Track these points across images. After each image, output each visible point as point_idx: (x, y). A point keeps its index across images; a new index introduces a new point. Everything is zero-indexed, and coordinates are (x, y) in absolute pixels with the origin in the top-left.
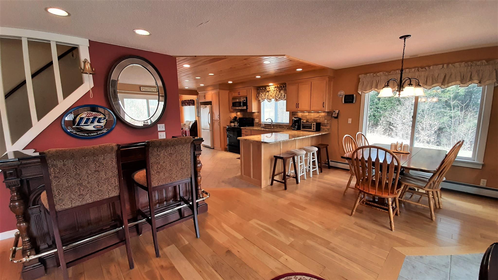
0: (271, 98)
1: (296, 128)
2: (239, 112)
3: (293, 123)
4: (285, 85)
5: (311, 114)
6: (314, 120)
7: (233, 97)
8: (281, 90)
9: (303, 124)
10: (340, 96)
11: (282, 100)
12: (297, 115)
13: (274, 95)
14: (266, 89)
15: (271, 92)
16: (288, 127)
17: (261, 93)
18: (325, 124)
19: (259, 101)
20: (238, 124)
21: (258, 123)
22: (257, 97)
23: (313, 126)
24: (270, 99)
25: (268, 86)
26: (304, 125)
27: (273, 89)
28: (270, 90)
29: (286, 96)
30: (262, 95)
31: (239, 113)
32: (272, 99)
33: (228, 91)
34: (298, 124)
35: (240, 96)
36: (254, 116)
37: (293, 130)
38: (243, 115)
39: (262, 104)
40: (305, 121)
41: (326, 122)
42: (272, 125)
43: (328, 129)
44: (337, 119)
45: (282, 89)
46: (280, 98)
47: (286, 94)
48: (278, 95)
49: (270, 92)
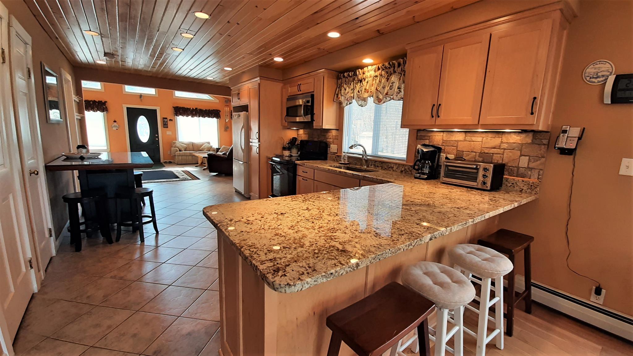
0: (366, 95)
1: (424, 174)
2: (301, 129)
3: (418, 160)
4: (403, 58)
5: (474, 139)
6: (482, 154)
7: (288, 96)
8: (391, 74)
9: (447, 166)
10: (594, 80)
11: (393, 99)
12: (429, 138)
13: (373, 89)
14: (356, 75)
15: (368, 82)
16: (403, 169)
17: (345, 86)
18: (522, 171)
19: (340, 103)
20: (298, 154)
21: (337, 153)
22: (336, 96)
23: (481, 173)
24: (365, 100)
25: (362, 67)
26: (450, 168)
27: (372, 73)
28: (364, 76)
29: (402, 90)
30: (347, 89)
31: (301, 132)
32: (369, 98)
33: (282, 85)
34: (433, 162)
35: (301, 93)
36: (330, 137)
37: (416, 178)
38: (310, 135)
39: (346, 109)
40: (451, 156)
41: (524, 162)
42: (364, 161)
43: (532, 187)
44: (570, 158)
45: (395, 72)
46: (387, 94)
47: (404, 82)
48: (384, 88)
49: (364, 83)
